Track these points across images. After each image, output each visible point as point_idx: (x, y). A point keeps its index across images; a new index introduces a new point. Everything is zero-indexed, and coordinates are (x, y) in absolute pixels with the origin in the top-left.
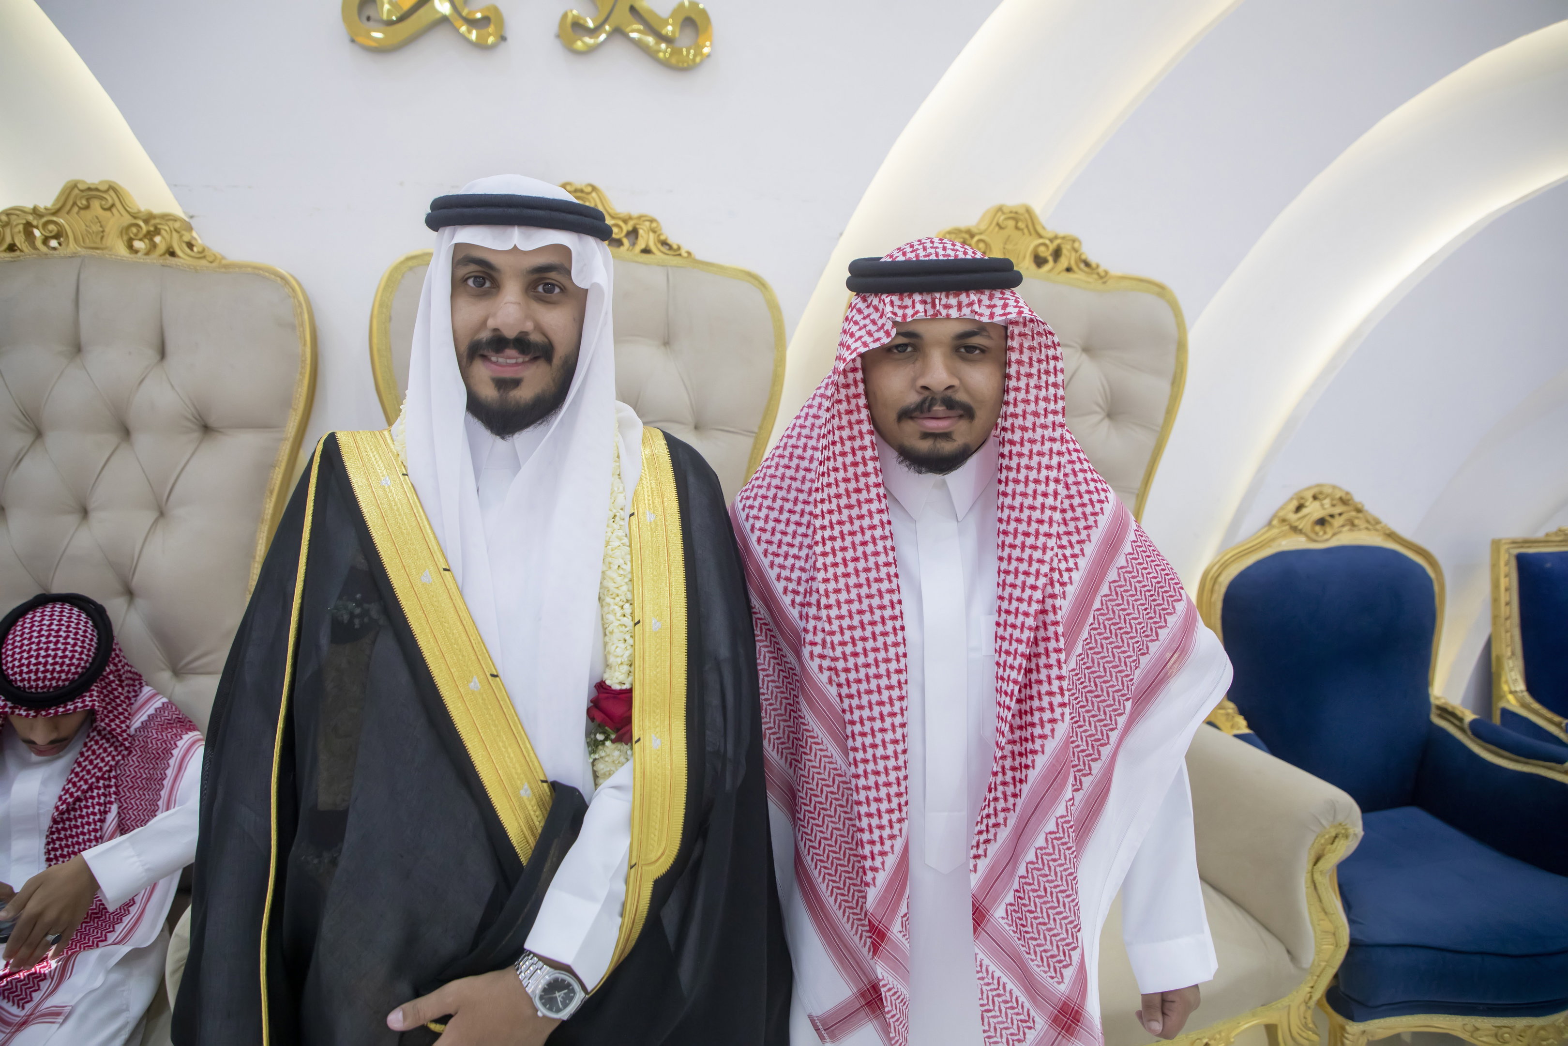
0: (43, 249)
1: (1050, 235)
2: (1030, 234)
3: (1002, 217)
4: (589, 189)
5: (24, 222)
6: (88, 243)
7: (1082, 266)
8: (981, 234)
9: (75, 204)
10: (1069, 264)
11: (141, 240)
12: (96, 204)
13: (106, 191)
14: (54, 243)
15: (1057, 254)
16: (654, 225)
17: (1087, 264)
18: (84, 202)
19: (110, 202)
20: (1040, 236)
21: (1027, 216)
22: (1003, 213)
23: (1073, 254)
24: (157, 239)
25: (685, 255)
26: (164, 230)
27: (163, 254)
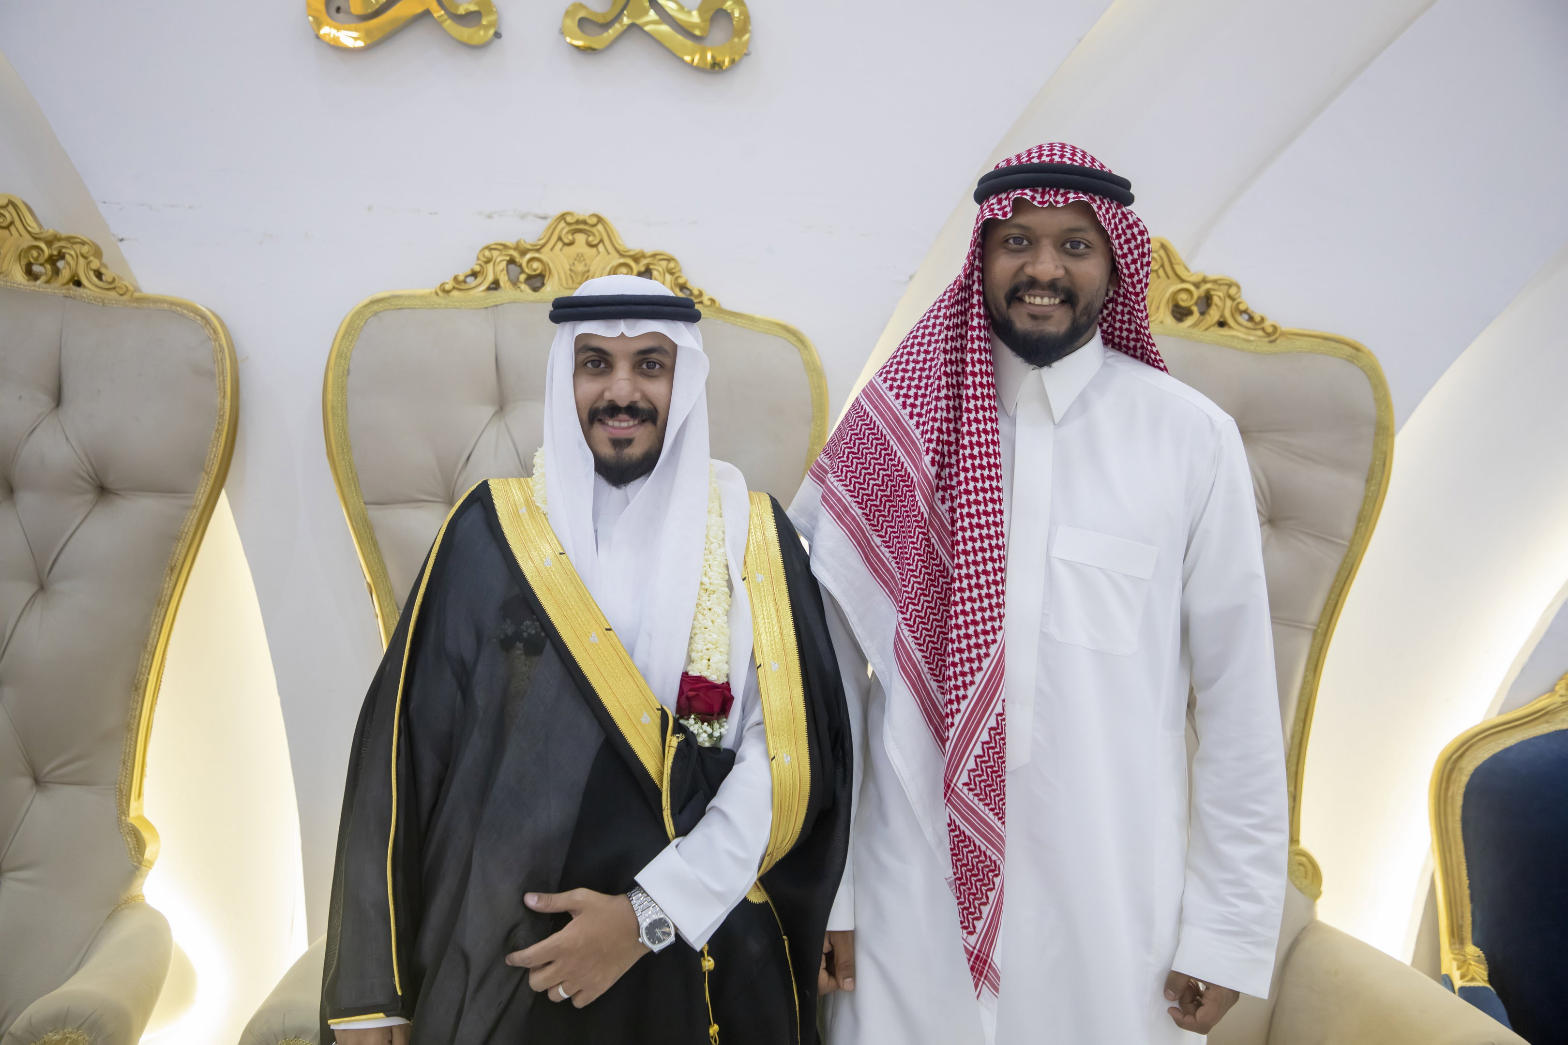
1: (1194, 279)
2: (1168, 277)
4: (594, 220)
7: (1242, 319)
10: (1222, 316)
11: (42, 265)
13: (5, 207)
15: (1207, 301)
16: (672, 265)
17: (1251, 319)
19: (9, 219)
20: (1183, 281)
21: (1162, 253)
23: (1229, 303)
24: (61, 265)
25: (707, 302)
26: (71, 255)
27: (67, 283)
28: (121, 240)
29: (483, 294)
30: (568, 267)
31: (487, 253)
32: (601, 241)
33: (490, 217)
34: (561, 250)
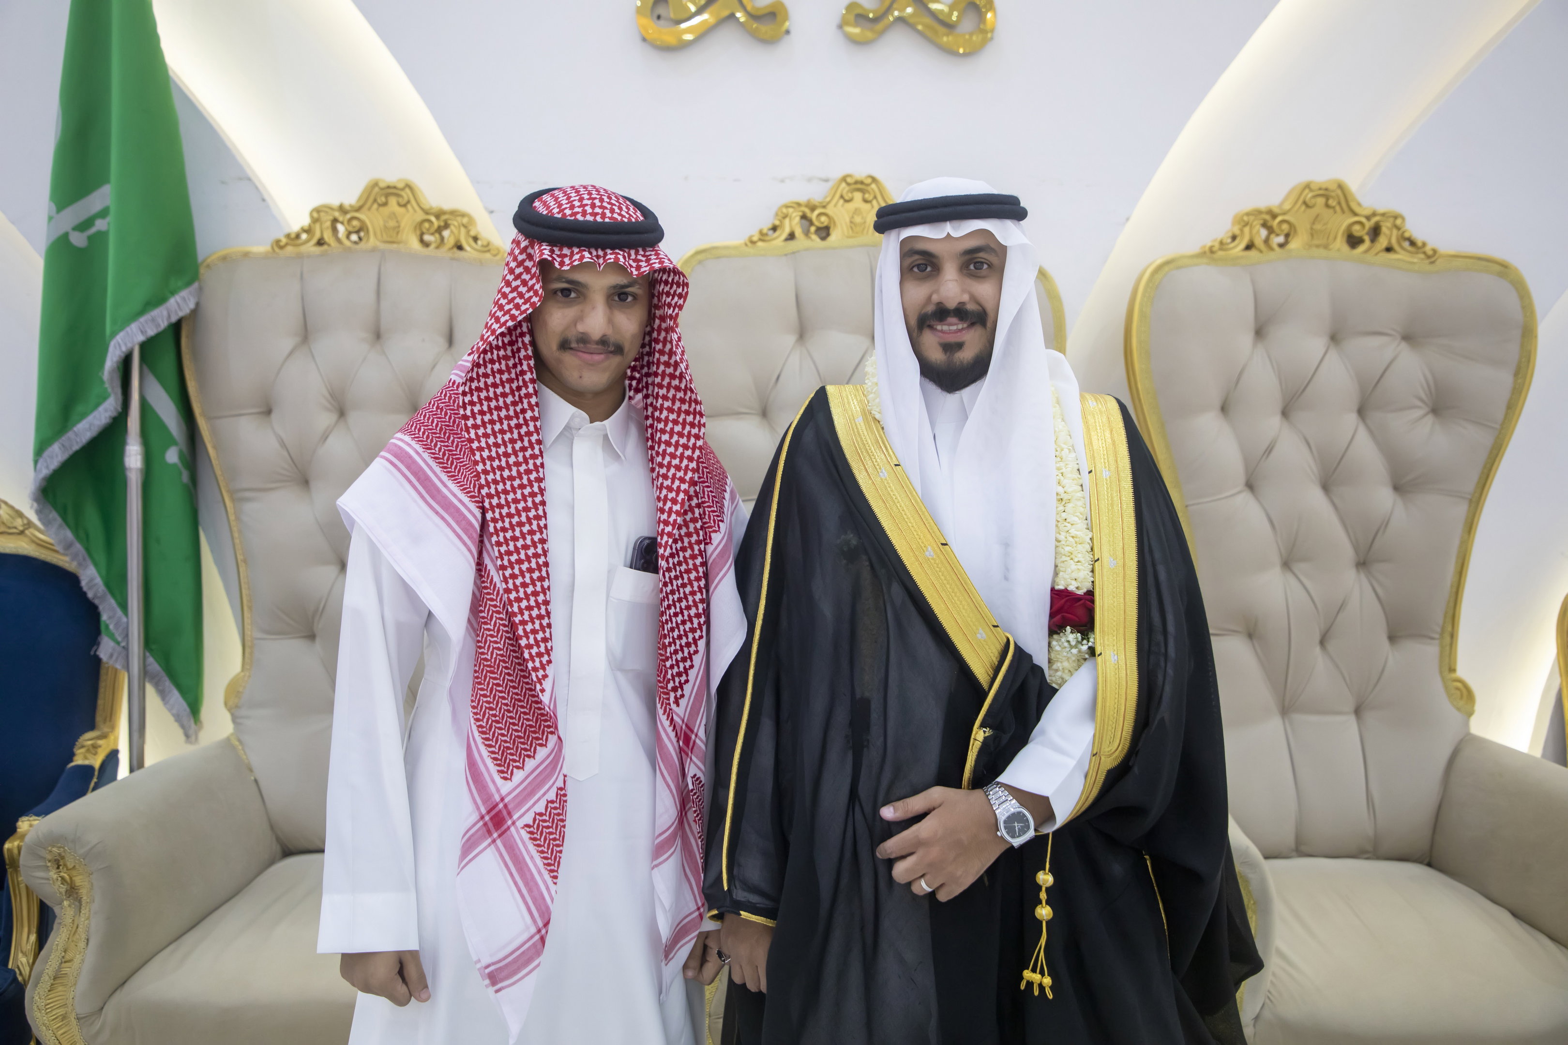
0: (347, 243)
1: (1367, 212)
2: (1343, 212)
3: (1310, 195)
4: (869, 181)
5: (331, 218)
6: (385, 238)
7: (1406, 244)
8: (1284, 214)
9: (375, 200)
10: (1390, 242)
11: (432, 234)
12: (393, 201)
13: (403, 189)
14: (354, 237)
15: (1376, 232)
17: (1413, 243)
18: (383, 199)
19: (406, 199)
20: (1355, 214)
21: (1339, 192)
22: (1311, 190)
23: (1395, 232)
24: (446, 233)
26: (454, 226)
27: (452, 248)
28: (492, 212)
29: (783, 244)
30: (848, 220)
31: (784, 210)
32: (875, 197)
33: (782, 181)
34: (843, 206)
